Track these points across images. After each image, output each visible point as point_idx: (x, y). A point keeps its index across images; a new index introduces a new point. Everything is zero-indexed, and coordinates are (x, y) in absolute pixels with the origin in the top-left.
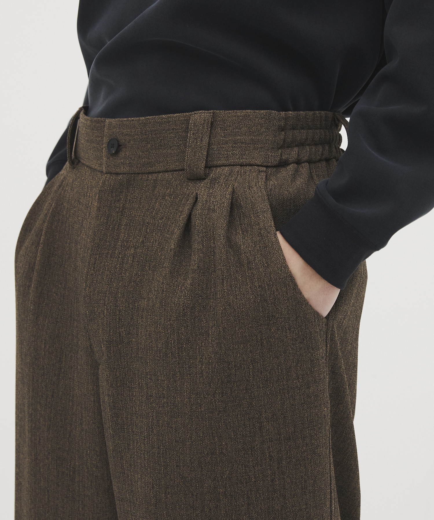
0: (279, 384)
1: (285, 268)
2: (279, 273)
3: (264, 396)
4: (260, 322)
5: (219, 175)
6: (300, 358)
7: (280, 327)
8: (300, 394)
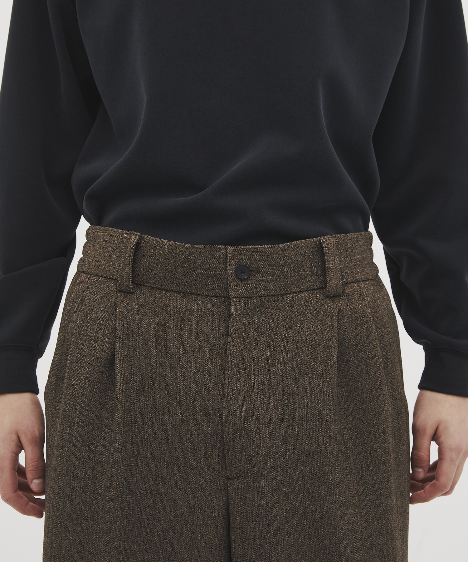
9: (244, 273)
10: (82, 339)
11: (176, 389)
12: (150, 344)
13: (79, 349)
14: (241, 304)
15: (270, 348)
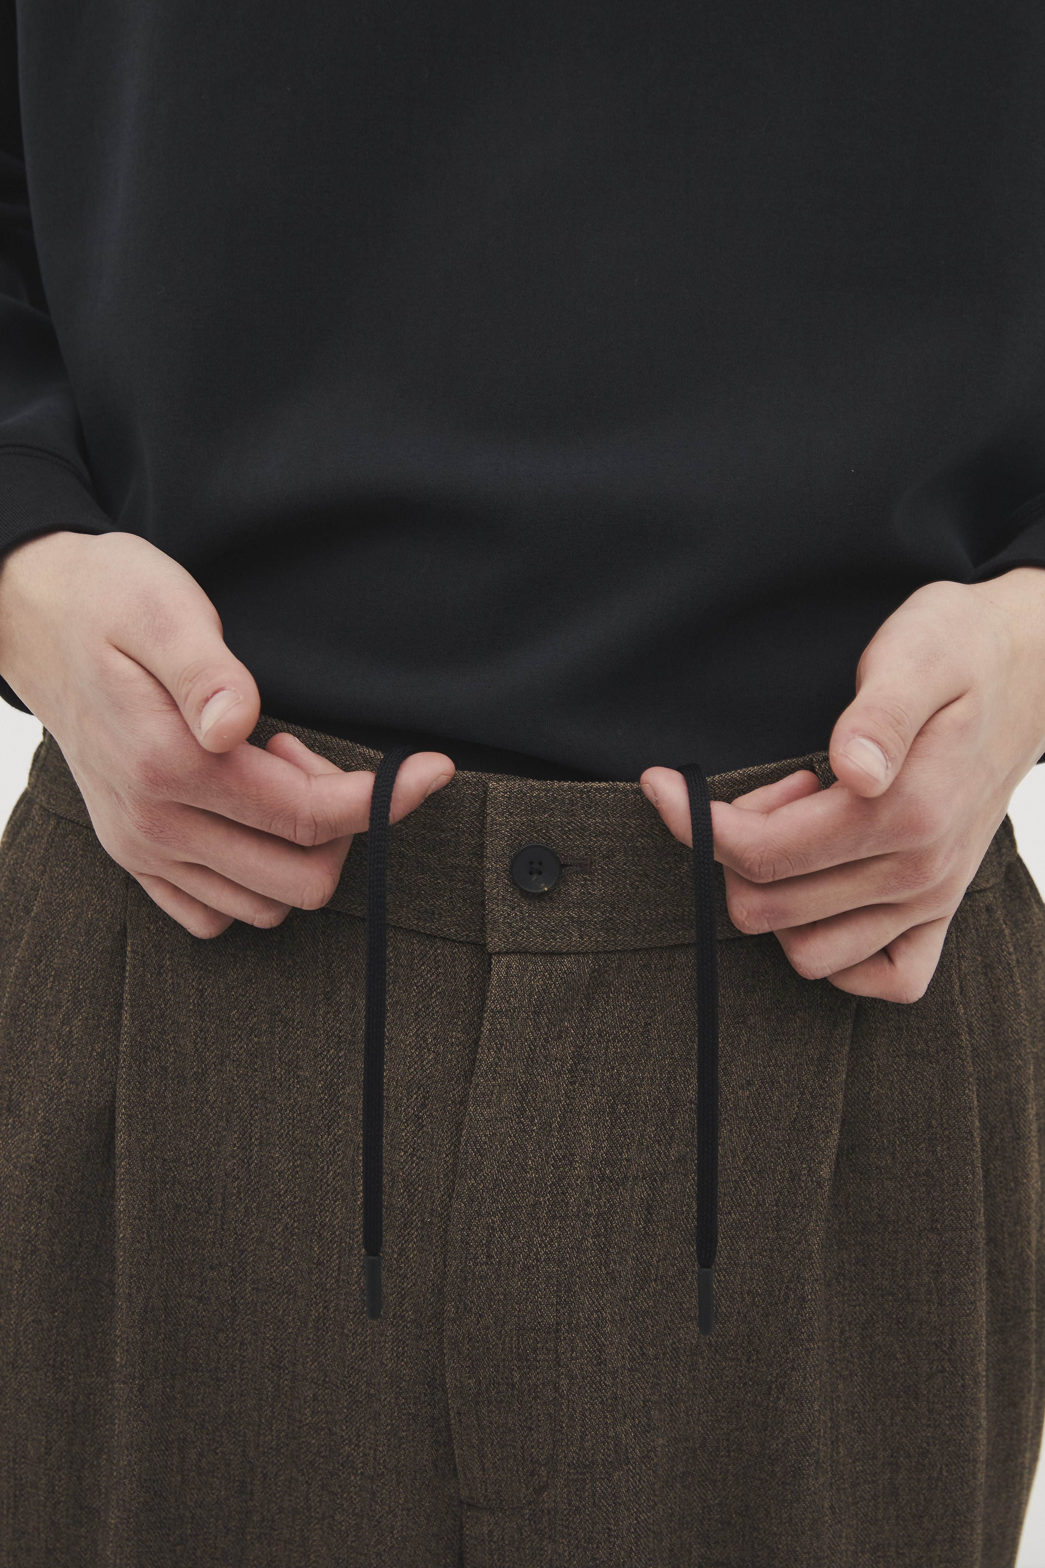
9: (540, 873)
10: (21, 1035)
11: (310, 1222)
12: (230, 1071)
13: (14, 1067)
14: (523, 976)
15: (613, 1126)
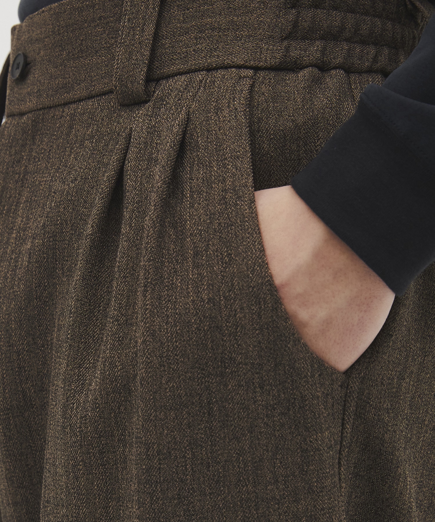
0: (241, 490)
1: (260, 267)
2: (248, 275)
3: (212, 511)
4: (207, 370)
5: (168, 91)
6: (280, 444)
7: (242, 380)
8: (279, 512)
